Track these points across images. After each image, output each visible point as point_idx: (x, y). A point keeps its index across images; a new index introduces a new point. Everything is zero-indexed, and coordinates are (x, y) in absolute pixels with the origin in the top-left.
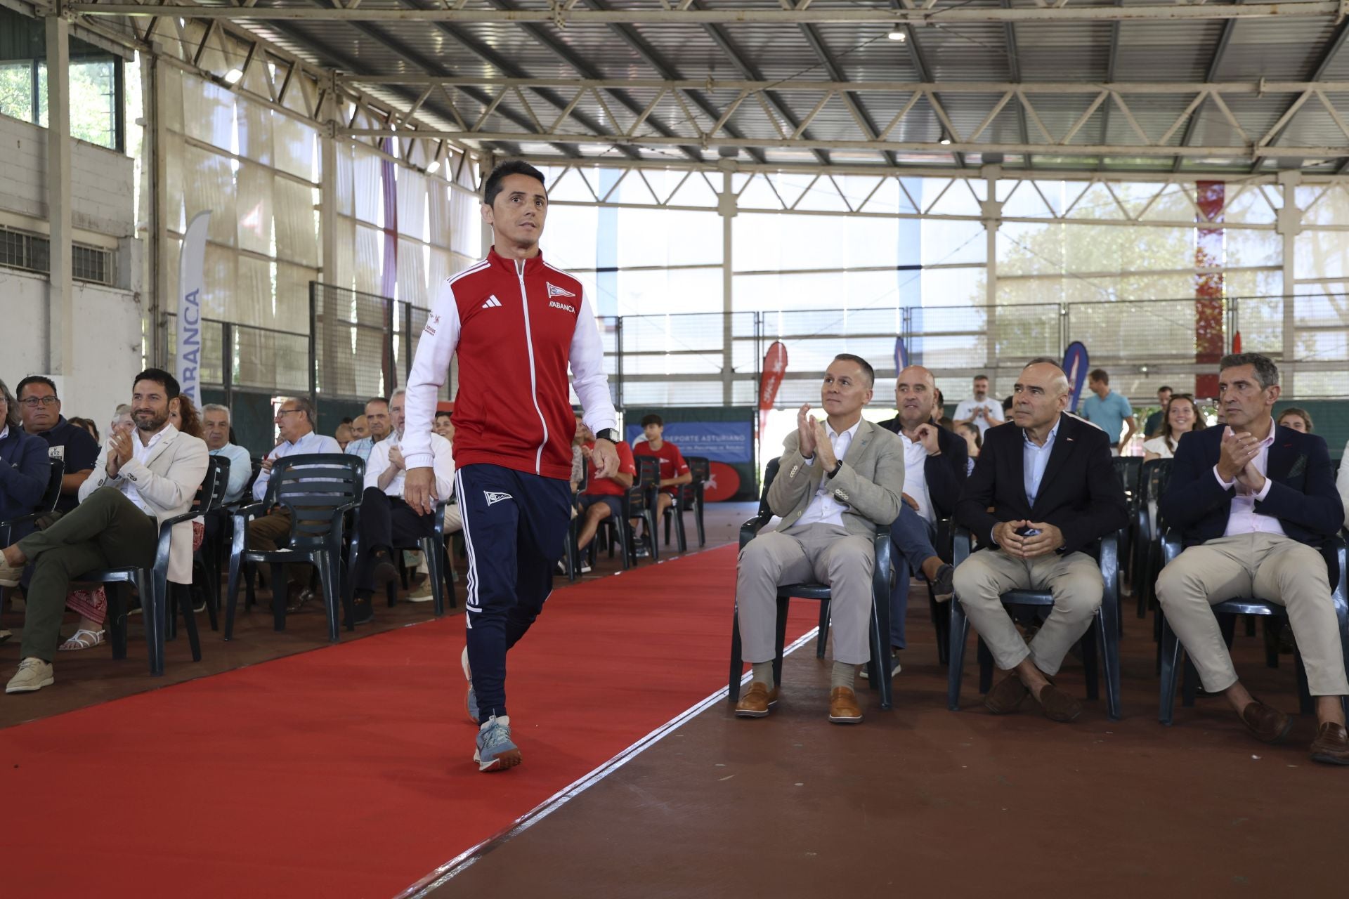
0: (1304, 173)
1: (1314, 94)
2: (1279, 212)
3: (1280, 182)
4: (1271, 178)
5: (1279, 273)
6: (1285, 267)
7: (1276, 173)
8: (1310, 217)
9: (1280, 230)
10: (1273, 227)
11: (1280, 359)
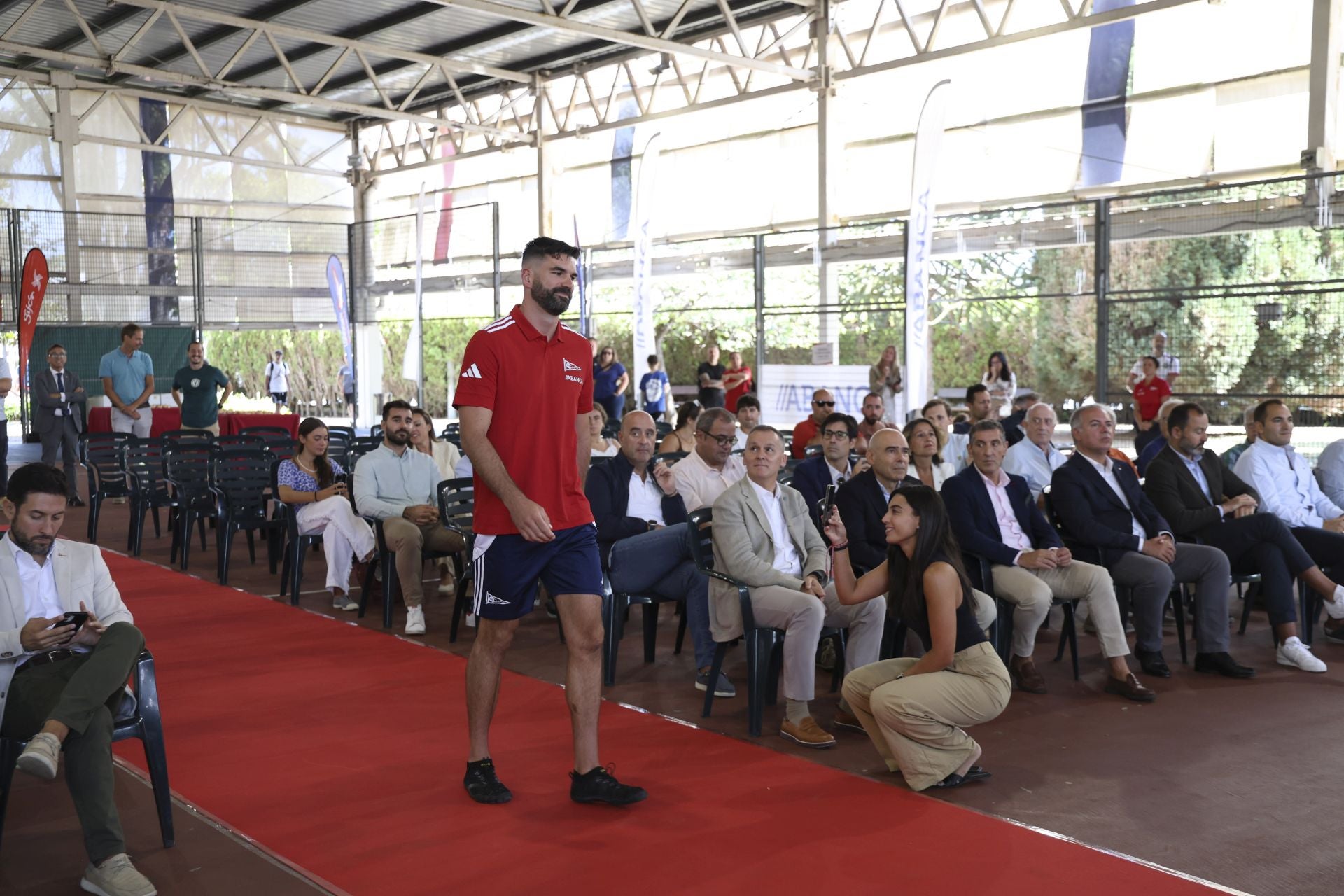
0: (78, 77)
1: (165, 14)
2: (56, 117)
3: (54, 83)
4: (44, 77)
5: (60, 184)
6: (66, 179)
7: (48, 73)
8: (87, 127)
9: (57, 136)
10: (49, 132)
11: (65, 279)
